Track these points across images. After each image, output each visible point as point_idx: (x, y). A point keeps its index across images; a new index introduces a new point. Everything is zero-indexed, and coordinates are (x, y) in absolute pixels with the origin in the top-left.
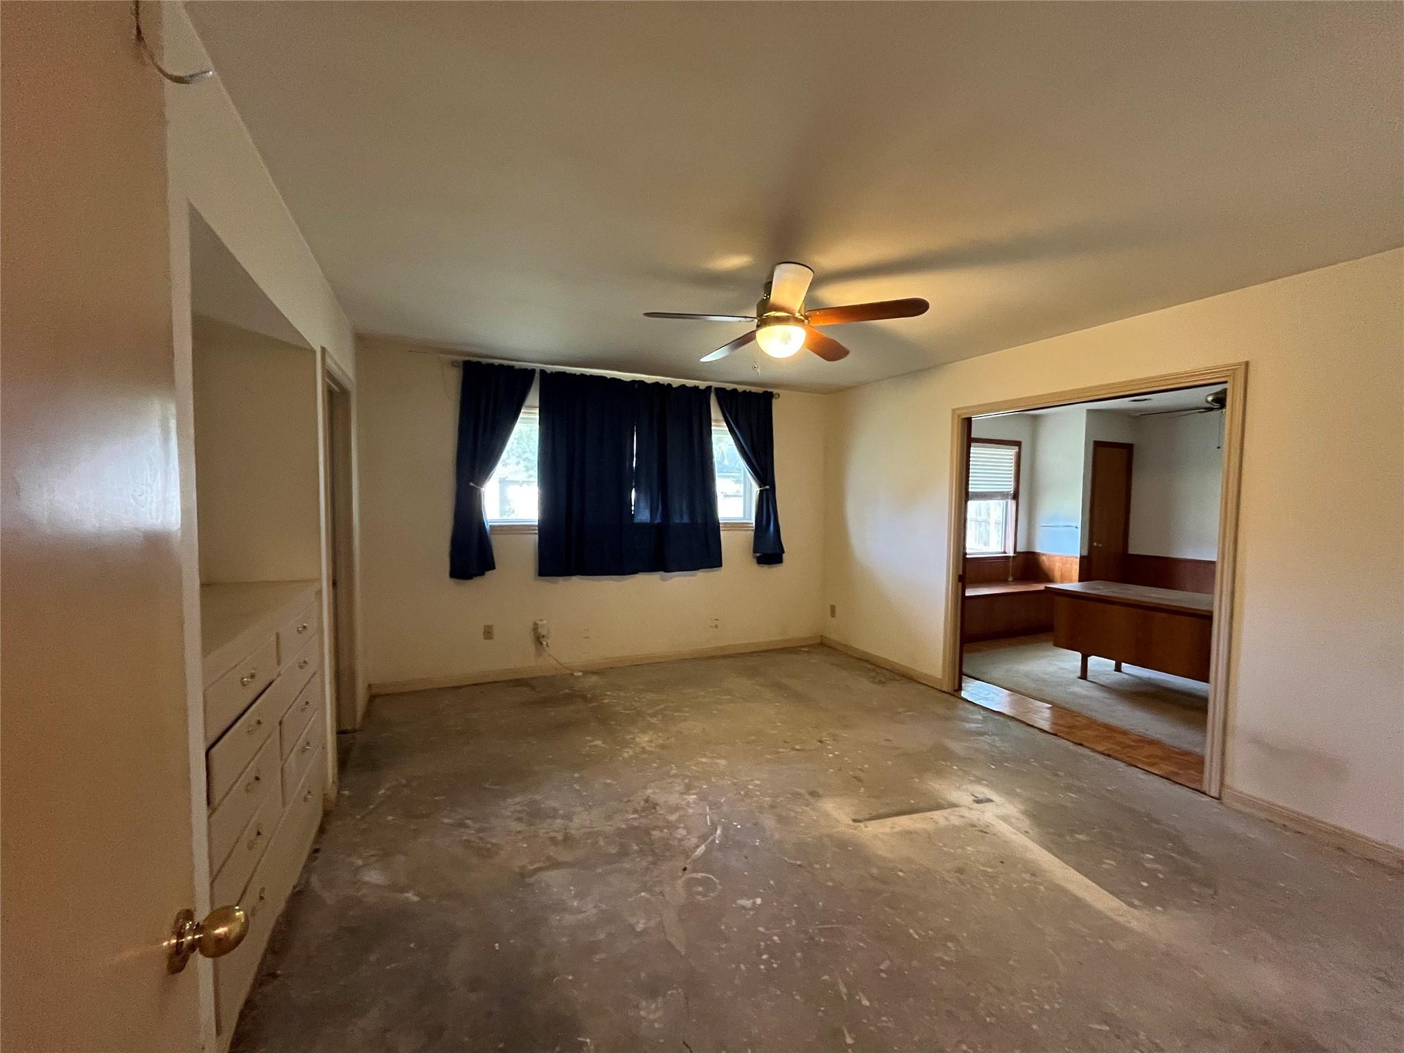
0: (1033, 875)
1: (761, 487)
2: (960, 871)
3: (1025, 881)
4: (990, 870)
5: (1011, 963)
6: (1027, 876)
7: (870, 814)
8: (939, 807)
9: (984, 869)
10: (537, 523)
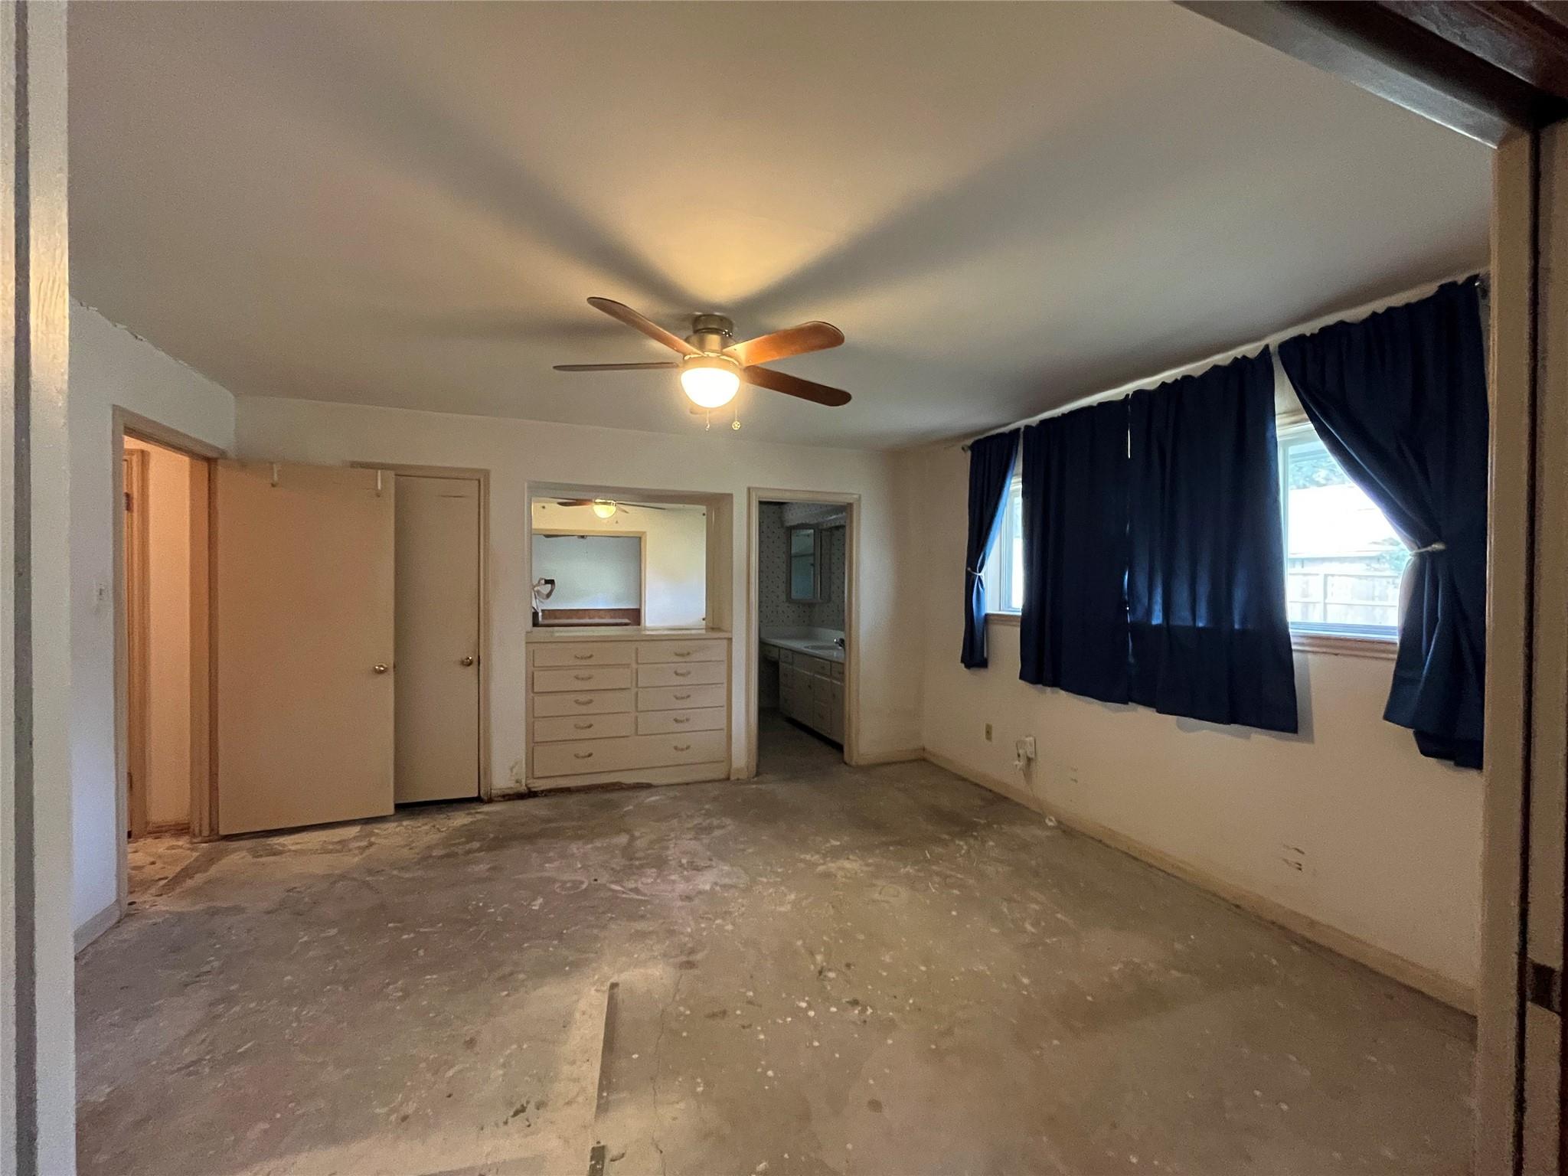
0: (405, 1118)
1: (1419, 548)
2: (471, 1043)
3: (406, 1100)
4: (450, 1073)
5: (345, 1024)
6: (410, 1108)
7: (623, 1001)
8: (607, 1082)
9: (456, 1068)
10: (1020, 614)
